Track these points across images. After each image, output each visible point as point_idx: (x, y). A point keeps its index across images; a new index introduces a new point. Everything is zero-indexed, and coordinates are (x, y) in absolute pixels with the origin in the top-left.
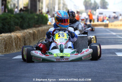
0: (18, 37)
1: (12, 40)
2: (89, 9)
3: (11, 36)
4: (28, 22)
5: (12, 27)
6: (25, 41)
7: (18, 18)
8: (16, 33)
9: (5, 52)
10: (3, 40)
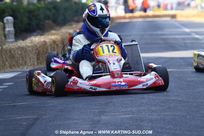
0: (54, 42)
1: (47, 47)
4: (63, 14)
9: (37, 65)
10: (35, 48)
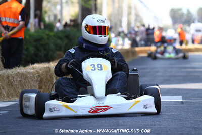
1: (51, 74)
2: (179, 23)
3: (49, 67)
5: (51, 53)
7: (60, 39)
10: (37, 75)
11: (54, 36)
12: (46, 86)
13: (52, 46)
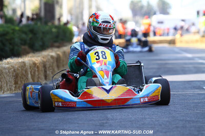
0: (35, 64)
1: (26, 69)
3: (24, 62)
4: (42, 39)
5: (16, 48)
6: (45, 71)
8: (31, 57)
9: (15, 90)
10: (12, 70)
11: (19, 30)
12: (21, 81)
13: (17, 40)
